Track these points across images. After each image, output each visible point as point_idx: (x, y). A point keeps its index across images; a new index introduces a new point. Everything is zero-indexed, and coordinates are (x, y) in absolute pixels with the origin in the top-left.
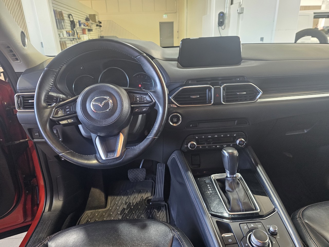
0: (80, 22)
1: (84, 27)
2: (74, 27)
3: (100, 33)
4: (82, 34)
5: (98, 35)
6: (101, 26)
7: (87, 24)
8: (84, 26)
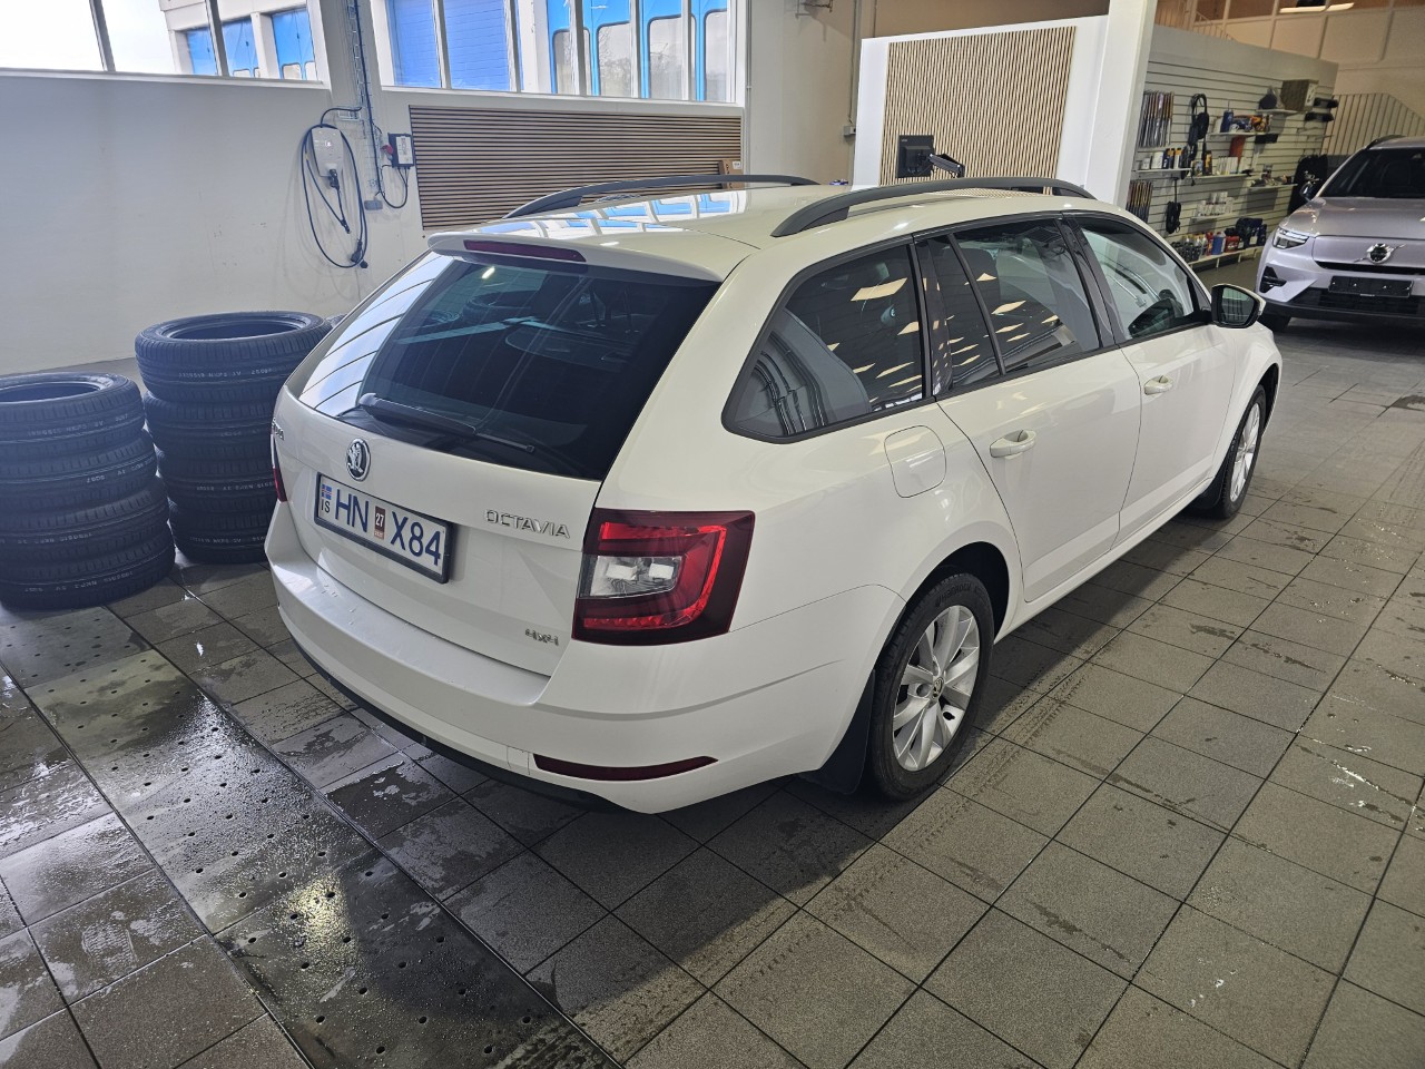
0: (1230, 117)
1: (1241, 132)
2: (1202, 134)
3: (1318, 146)
4: (1227, 153)
5: (1301, 153)
6: (1327, 118)
7: (1258, 120)
8: (1242, 127)
